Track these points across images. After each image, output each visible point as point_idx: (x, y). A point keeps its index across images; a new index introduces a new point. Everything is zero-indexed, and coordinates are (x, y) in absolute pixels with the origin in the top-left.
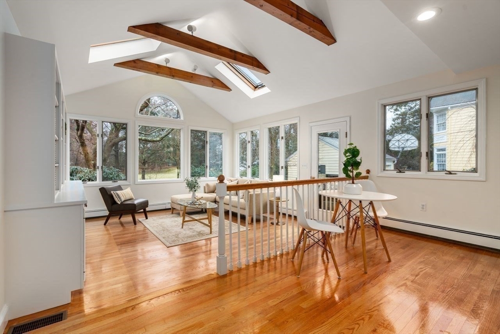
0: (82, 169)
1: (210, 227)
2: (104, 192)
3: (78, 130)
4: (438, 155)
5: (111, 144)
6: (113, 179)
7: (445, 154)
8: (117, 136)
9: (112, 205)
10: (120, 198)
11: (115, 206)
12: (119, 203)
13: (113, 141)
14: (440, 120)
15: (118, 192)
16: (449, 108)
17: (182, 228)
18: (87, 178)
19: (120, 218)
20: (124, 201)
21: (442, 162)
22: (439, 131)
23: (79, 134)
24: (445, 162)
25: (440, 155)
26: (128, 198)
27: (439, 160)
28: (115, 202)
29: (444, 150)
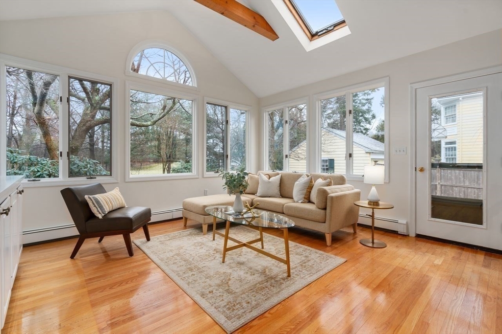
0: (39, 159)
1: (287, 262)
2: (69, 195)
3: (34, 104)
4: (446, 148)
5: (84, 128)
6: (88, 174)
7: (455, 148)
8: (93, 117)
9: (87, 221)
10: (101, 207)
11: (91, 222)
12: (100, 217)
13: (88, 124)
14: (449, 112)
15: (97, 196)
16: (461, 99)
17: (223, 262)
18: (46, 172)
19: (100, 241)
20: (110, 212)
21: (452, 156)
22: (446, 123)
23: (36, 111)
24: (455, 156)
25: (449, 148)
26: (116, 206)
27: (448, 154)
28: (92, 216)
29: (454, 143)
